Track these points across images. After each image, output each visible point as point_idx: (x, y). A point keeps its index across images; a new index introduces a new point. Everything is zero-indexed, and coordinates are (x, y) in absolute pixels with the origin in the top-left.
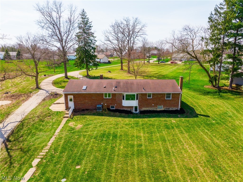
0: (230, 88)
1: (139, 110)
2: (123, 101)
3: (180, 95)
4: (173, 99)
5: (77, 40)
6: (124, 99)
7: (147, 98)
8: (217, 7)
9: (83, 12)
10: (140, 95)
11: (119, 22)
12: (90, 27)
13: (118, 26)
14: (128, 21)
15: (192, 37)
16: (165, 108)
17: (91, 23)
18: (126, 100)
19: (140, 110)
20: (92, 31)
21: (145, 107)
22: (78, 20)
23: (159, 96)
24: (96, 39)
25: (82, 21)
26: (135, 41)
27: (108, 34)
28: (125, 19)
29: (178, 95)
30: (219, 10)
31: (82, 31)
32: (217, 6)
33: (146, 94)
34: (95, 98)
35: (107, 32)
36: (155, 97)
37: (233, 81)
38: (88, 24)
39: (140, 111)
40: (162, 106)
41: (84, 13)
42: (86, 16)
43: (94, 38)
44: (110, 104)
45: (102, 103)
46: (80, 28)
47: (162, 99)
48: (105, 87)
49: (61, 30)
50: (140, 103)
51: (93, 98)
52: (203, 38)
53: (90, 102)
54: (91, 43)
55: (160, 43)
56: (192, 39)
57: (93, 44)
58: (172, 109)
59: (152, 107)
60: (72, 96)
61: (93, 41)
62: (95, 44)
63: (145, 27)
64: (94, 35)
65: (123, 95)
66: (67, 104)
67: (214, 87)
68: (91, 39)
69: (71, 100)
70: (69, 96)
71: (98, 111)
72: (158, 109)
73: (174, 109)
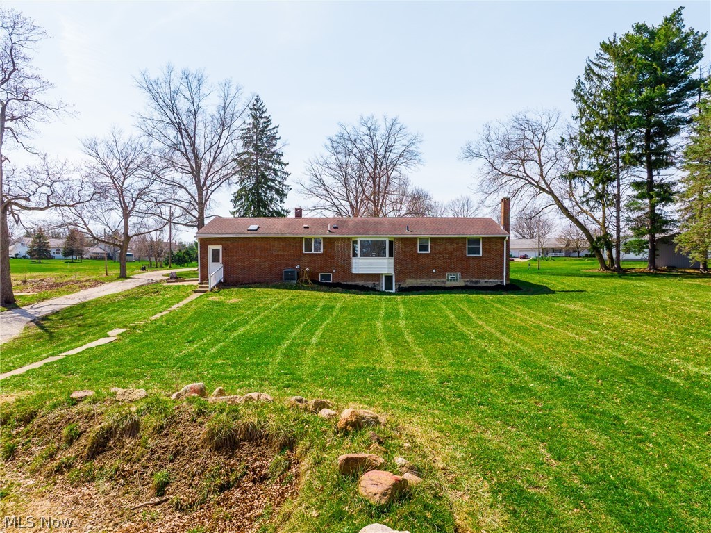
0: (650, 270)
1: (398, 286)
2: (354, 259)
3: (505, 243)
4: (486, 255)
6: (355, 255)
7: (418, 252)
8: (590, 63)
9: (257, 102)
10: (400, 244)
11: (349, 128)
12: (274, 138)
14: (373, 125)
15: (537, 144)
16: (468, 281)
17: (276, 129)
18: (361, 256)
19: (400, 285)
20: (278, 147)
21: (412, 278)
22: (243, 121)
23: (449, 247)
24: (287, 169)
25: (253, 125)
27: (319, 167)
28: (364, 121)
29: (501, 245)
30: (596, 69)
31: (250, 149)
32: (590, 60)
33: (413, 240)
34: (278, 253)
35: (318, 163)
36: (440, 248)
37: (657, 252)
38: (269, 133)
39: (399, 288)
40: (459, 274)
41: (258, 105)
42: (263, 112)
43: (283, 166)
44: (319, 268)
45: (298, 267)
46: (247, 141)
47: (457, 254)
48: (307, 227)
49: (197, 142)
50: (398, 267)
51: (275, 253)
52: (563, 140)
53: (266, 264)
54: (275, 180)
55: (464, 205)
56: (536, 149)
57: (280, 183)
58: (486, 282)
59: (431, 278)
60: (220, 247)
61: (279, 173)
62: (285, 183)
63: (418, 144)
64: (283, 160)
65: (355, 242)
66: (204, 268)
67: (607, 269)
68: (274, 170)
69: (215, 259)
70: (211, 248)
71: (286, 282)
72: (448, 284)
73: (493, 282)
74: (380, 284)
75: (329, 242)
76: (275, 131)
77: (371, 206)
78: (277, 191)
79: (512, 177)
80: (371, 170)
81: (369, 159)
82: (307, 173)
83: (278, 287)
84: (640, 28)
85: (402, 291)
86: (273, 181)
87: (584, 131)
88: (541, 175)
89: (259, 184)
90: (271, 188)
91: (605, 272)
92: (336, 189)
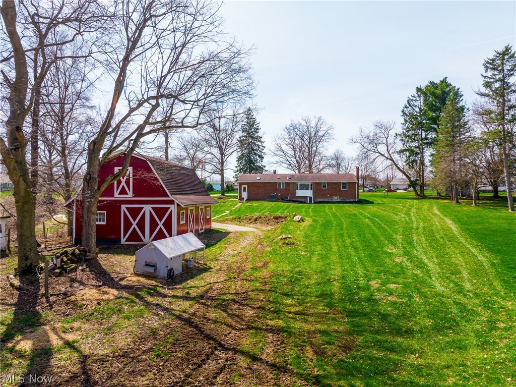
2: (297, 191)
4: (349, 189)
5: (239, 146)
6: (298, 189)
7: (322, 188)
9: (249, 110)
10: (315, 185)
11: (296, 122)
12: (258, 129)
13: (295, 128)
14: (309, 121)
15: (386, 136)
16: (342, 199)
18: (300, 190)
19: (315, 200)
20: (260, 134)
21: (320, 198)
22: (242, 120)
23: (334, 186)
24: (264, 145)
25: (247, 122)
26: (318, 148)
27: (280, 140)
28: (304, 119)
29: (355, 185)
31: (245, 134)
32: (409, 98)
33: (320, 184)
35: (279, 138)
36: (331, 187)
38: (255, 126)
40: (338, 197)
41: (250, 112)
42: (252, 116)
44: (284, 194)
45: (276, 193)
46: (244, 130)
47: (338, 189)
48: (279, 178)
50: (314, 194)
51: (267, 188)
52: (397, 135)
53: (264, 192)
57: (260, 151)
58: (349, 200)
59: (327, 198)
60: (246, 186)
61: (260, 147)
62: (263, 151)
63: (332, 129)
64: (262, 140)
65: (297, 184)
66: (240, 194)
67: (418, 195)
68: (258, 145)
69: (244, 190)
70: (243, 186)
71: (271, 199)
72: (334, 201)
73: (351, 200)
74: (307, 200)
75: (288, 184)
76: (258, 125)
77: (307, 162)
78: (259, 156)
79: (372, 152)
80: (307, 143)
81: (307, 137)
82: (273, 143)
83: (269, 201)
84: (432, 83)
85: (315, 203)
86: (256, 150)
87: (405, 132)
88: (388, 151)
89: (250, 153)
90: (255, 154)
91: (417, 197)
92: (288, 152)
